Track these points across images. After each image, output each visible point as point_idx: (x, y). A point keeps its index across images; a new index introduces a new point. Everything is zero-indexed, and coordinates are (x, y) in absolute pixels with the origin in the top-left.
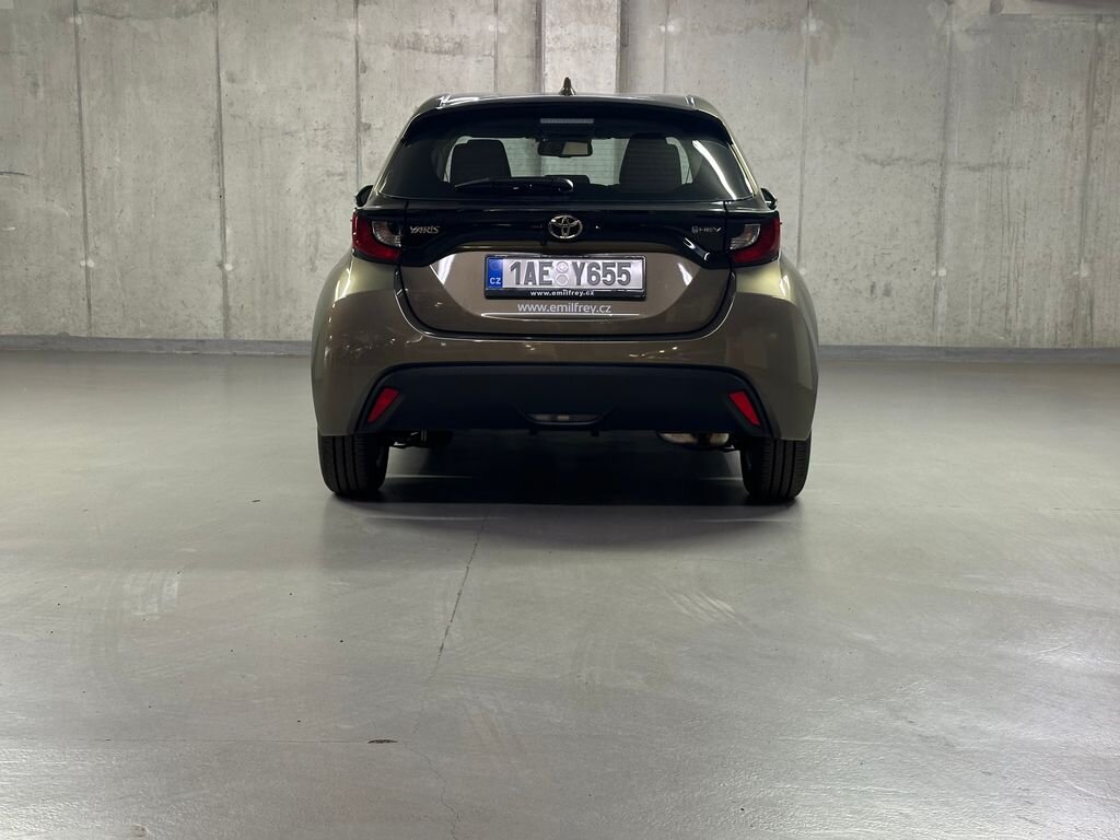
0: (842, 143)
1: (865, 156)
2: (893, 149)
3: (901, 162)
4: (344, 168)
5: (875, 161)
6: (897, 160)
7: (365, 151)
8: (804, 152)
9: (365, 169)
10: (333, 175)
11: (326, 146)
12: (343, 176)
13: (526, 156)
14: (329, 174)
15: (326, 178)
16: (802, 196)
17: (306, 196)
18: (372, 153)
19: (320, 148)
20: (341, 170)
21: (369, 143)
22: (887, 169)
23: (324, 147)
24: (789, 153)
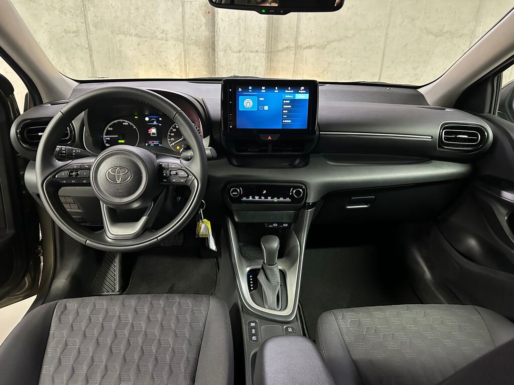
0: (413, 20)
1: (426, 29)
2: (444, 25)
3: (448, 34)
4: (77, 27)
5: (432, 33)
6: (446, 33)
7: (90, 15)
8: (389, 25)
9: (92, 29)
10: (69, 32)
11: (61, 11)
12: (76, 33)
13: (204, 20)
14: (66, 32)
15: (63, 34)
16: (384, 55)
17: (52, 47)
18: (95, 16)
19: (57, 12)
20: (75, 29)
21: (92, 9)
22: (438, 38)
23: (59, 11)
24: (379, 25)
